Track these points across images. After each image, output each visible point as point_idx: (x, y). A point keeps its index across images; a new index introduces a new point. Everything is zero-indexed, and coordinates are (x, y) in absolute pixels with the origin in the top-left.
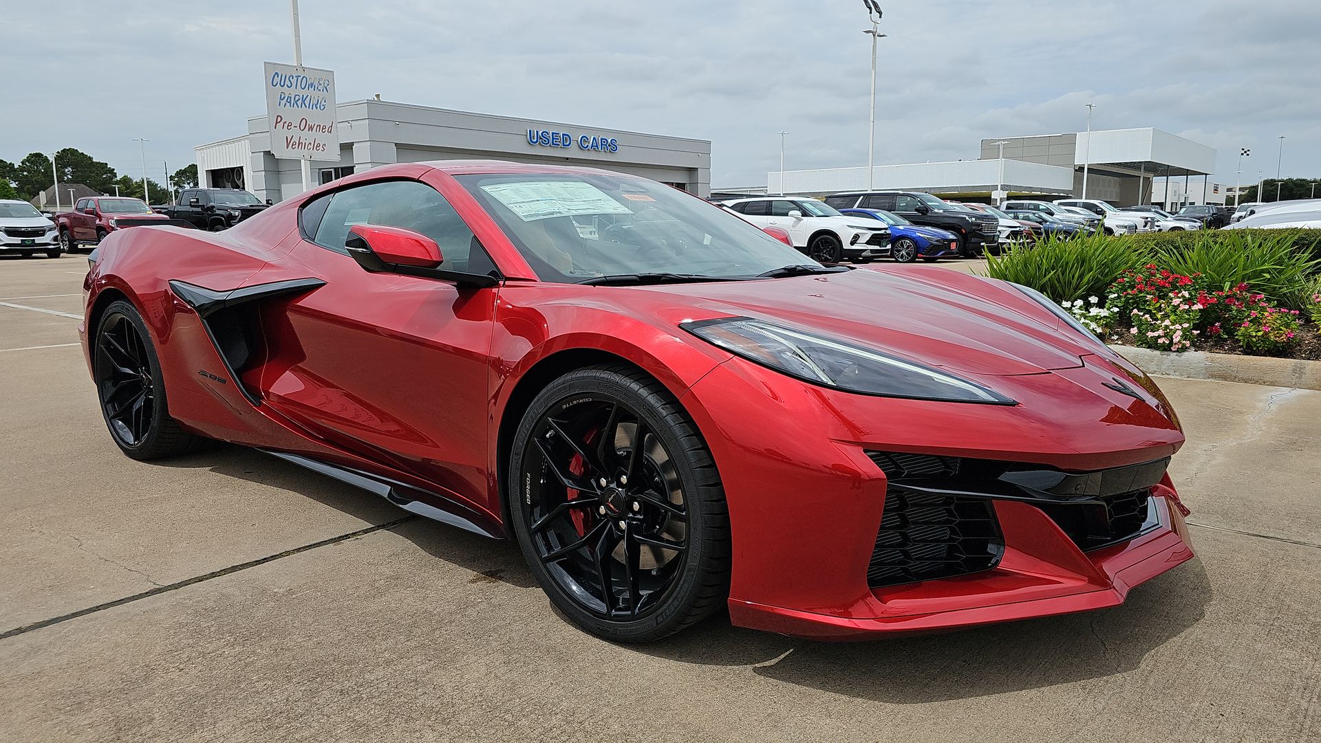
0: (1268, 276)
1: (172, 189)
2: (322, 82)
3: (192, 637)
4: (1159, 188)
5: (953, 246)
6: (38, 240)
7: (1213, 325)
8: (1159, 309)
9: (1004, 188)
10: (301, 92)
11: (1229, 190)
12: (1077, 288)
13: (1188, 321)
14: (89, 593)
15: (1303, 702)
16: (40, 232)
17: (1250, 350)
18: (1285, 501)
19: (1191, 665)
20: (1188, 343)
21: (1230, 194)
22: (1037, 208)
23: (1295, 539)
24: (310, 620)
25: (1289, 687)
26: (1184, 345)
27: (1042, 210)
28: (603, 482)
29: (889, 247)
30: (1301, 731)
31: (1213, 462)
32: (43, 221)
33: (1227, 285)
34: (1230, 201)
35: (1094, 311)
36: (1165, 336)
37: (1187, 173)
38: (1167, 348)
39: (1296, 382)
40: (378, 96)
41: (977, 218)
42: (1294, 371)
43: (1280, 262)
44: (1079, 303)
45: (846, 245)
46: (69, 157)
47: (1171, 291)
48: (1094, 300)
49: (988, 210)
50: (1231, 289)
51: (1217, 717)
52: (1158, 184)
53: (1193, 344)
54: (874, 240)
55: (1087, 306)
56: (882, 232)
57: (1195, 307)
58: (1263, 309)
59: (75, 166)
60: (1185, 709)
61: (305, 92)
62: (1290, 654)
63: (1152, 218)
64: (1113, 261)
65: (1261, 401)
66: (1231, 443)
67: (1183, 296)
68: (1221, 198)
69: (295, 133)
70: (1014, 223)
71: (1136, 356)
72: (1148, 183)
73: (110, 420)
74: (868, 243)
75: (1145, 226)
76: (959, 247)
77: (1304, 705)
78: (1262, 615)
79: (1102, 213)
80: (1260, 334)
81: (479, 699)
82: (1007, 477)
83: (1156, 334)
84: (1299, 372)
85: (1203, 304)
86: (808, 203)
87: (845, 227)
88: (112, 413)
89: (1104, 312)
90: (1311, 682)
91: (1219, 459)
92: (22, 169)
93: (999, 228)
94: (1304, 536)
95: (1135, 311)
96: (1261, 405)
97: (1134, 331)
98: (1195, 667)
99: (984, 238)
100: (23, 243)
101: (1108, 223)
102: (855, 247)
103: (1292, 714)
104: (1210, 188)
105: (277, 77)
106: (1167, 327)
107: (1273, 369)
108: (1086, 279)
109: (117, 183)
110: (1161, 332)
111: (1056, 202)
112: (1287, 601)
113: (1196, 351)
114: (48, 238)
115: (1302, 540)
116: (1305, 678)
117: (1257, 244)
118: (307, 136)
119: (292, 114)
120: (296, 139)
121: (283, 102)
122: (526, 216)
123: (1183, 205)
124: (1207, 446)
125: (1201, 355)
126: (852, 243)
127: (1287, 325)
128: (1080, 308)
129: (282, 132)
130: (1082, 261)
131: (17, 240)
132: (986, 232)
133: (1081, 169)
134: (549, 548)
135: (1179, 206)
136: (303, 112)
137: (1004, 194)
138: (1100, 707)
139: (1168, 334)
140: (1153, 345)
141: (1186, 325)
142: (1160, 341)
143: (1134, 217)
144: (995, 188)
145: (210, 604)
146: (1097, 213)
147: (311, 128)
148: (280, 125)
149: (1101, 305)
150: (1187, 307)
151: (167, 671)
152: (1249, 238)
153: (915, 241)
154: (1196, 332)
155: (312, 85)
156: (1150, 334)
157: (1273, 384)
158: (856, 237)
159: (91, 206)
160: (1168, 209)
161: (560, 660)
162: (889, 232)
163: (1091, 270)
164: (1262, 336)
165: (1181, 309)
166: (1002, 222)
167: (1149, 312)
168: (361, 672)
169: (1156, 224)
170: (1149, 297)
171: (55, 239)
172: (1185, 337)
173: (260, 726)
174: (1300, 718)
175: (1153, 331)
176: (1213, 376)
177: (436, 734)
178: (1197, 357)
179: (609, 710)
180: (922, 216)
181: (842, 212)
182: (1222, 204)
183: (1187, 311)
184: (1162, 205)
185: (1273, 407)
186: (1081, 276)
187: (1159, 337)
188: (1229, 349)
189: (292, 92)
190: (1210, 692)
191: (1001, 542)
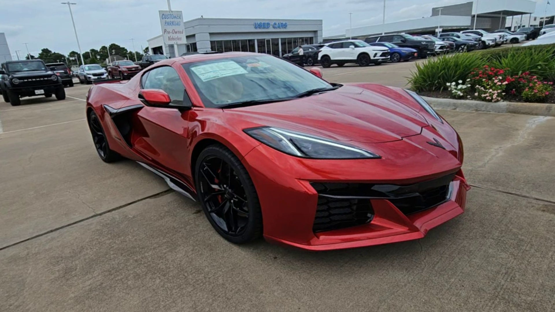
0: (539, 67)
1: (144, 54)
2: (179, 15)
3: (99, 235)
4: (509, 21)
5: (416, 54)
6: (102, 77)
7: (512, 90)
8: (488, 85)
9: (441, 27)
10: (172, 20)
11: (541, 18)
12: (454, 77)
13: (500, 89)
14: (75, 216)
15: (503, 281)
16: (102, 74)
17: (527, 100)
18: (525, 175)
19: (457, 259)
20: (499, 99)
21: (542, 20)
22: (453, 35)
23: (524, 194)
24: (136, 229)
25: (498, 272)
26: (498, 99)
27: (455, 36)
28: (225, 186)
29: (389, 57)
30: (497, 297)
31: (497, 155)
32: (103, 70)
33: (520, 72)
34: (541, 24)
35: (460, 87)
36: (490, 96)
37: (522, 13)
38: (490, 101)
39: (548, 112)
40: (202, 16)
41: (426, 42)
42: (547, 109)
43: (547, 60)
44: (454, 83)
45: (372, 58)
46: (113, 47)
47: (494, 77)
48: (460, 81)
49: (431, 38)
50: (522, 74)
51: (460, 287)
52: (509, 19)
53: (502, 98)
54: (383, 55)
55: (457, 84)
56: (386, 51)
57: (504, 83)
58: (536, 82)
59: (115, 49)
60: (447, 282)
61: (173, 20)
62: (504, 255)
63: (503, 35)
64: (470, 65)
65: (529, 123)
66: (508, 145)
67: (499, 79)
68: (537, 23)
69: (171, 35)
70: (442, 43)
71: (477, 104)
72: (504, 19)
73: (97, 149)
74: (381, 56)
75: (500, 39)
76: (418, 55)
77: (503, 282)
78: (497, 234)
79: (482, 35)
80: (533, 93)
81: (179, 266)
82: (375, 188)
83: (486, 95)
84: (549, 109)
85: (508, 82)
86: (356, 42)
87: (371, 50)
88: (98, 147)
89: (464, 87)
90: (510, 270)
91: (501, 154)
92: (100, 52)
93: (435, 46)
94: (529, 193)
95: (477, 86)
96: (527, 125)
97: (476, 94)
98: (458, 260)
99: (429, 50)
100: (98, 78)
101: (483, 39)
102: (376, 58)
103: (495, 287)
104: (532, 19)
105: (163, 15)
106: (490, 92)
107: (537, 108)
108: (458, 73)
109: (128, 54)
110: (488, 95)
111: (461, 32)
112: (511, 227)
113: (503, 101)
114: (105, 76)
115: (527, 195)
116: (507, 268)
117: (537, 53)
118: (175, 36)
119: (170, 28)
120: (172, 37)
121: (166, 24)
122: (204, 79)
123: (519, 27)
124: (497, 147)
125: (505, 103)
126: (374, 57)
127: (546, 89)
128: (454, 86)
129: (167, 35)
130: (457, 65)
131: (96, 77)
132: (430, 47)
133: (474, 16)
134: (211, 208)
135: (517, 27)
136: (174, 27)
137: (441, 30)
138: (410, 279)
139: (491, 95)
140: (484, 99)
141: (499, 91)
142: (487, 98)
143: (496, 36)
144: (437, 27)
145: (108, 222)
146: (479, 35)
147: (176, 33)
148: (166, 33)
149: (463, 84)
150: (500, 83)
151: (87, 249)
152: (533, 50)
153: (399, 53)
154: (504, 94)
155: (175, 17)
156: (483, 95)
157: (536, 114)
158: (376, 54)
159: (117, 64)
160: (512, 30)
161: (211, 250)
162: (389, 51)
163: (460, 69)
164: (534, 94)
165: (497, 84)
166: (437, 43)
167: (483, 86)
168: (145, 252)
169: (505, 37)
170: (484, 80)
171: (107, 76)
172: (498, 96)
173: (107, 273)
174: (499, 290)
175: (484, 94)
176: (510, 112)
177: (160, 280)
178: (503, 104)
179: (221, 273)
180: (404, 43)
181: (371, 45)
182: (537, 26)
183: (500, 85)
184: (509, 28)
185: (534, 126)
186: (456, 72)
187: (487, 96)
188: (519, 100)
189: (168, 20)
190: (461, 274)
191: (373, 213)
